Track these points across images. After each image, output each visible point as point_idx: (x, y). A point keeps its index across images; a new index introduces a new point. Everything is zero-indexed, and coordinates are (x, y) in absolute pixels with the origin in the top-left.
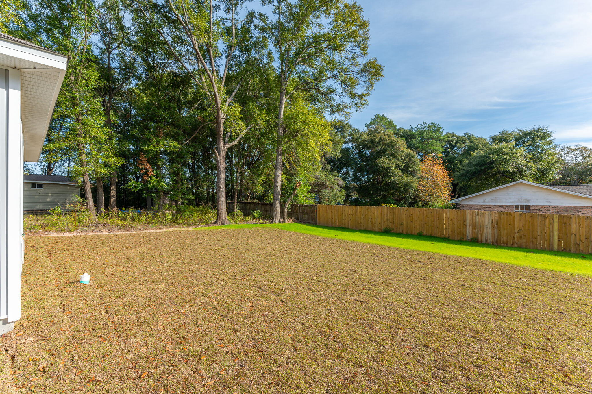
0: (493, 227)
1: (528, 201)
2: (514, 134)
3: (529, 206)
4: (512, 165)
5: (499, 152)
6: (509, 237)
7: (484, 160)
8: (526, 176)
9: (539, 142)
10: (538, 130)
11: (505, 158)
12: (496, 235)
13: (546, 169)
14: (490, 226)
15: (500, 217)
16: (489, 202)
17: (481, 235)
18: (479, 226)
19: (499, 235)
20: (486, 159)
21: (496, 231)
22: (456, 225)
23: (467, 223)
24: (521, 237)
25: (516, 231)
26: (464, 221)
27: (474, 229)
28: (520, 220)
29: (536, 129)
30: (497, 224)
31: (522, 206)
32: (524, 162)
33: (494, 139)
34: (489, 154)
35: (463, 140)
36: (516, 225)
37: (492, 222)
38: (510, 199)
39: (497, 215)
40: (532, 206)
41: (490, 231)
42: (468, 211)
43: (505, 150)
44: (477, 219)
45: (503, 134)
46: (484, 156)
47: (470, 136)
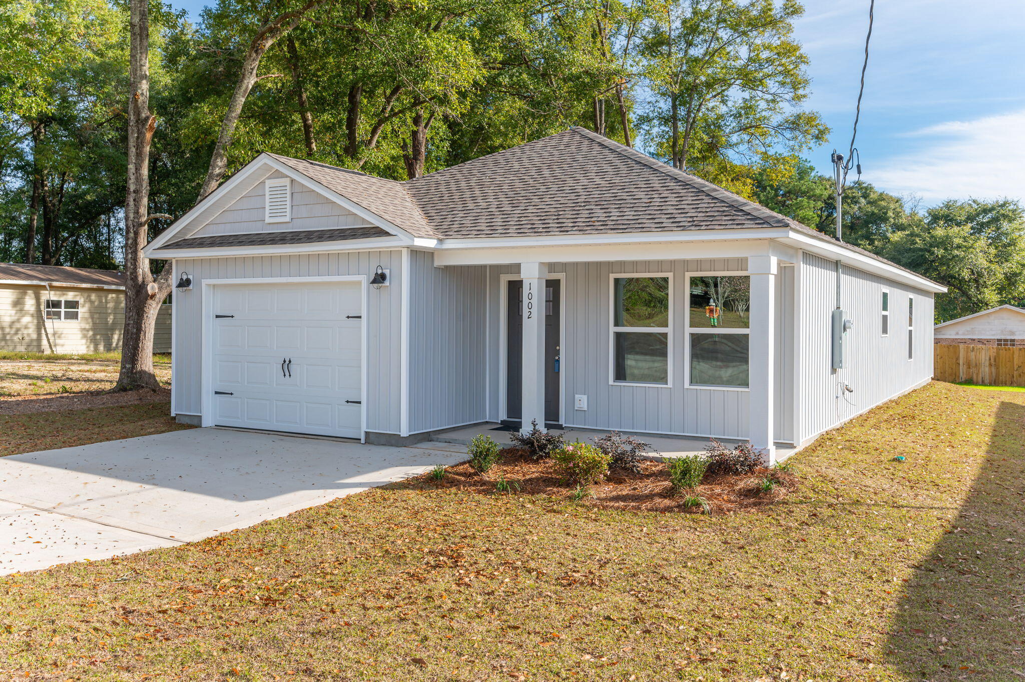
0: (990, 365)
1: (1013, 333)
2: (967, 208)
3: (1013, 340)
4: (967, 269)
5: (944, 243)
6: (1008, 375)
7: (922, 256)
8: (987, 287)
9: (1005, 225)
10: (1003, 205)
11: (957, 256)
12: (994, 374)
13: (1015, 275)
14: (987, 363)
15: (998, 353)
16: (964, 334)
17: (977, 374)
18: (974, 364)
19: (998, 374)
20: (927, 255)
21: (993, 370)
22: (947, 365)
23: (961, 363)
24: (1020, 375)
25: (1015, 369)
26: (958, 359)
27: (969, 368)
28: (1019, 356)
29: (1001, 202)
30: (995, 361)
31: (1006, 340)
32: (985, 264)
33: (935, 217)
34: (931, 246)
35: (854, 197)
36: (1016, 361)
37: (990, 359)
38: (991, 330)
39: (995, 351)
40: (1018, 341)
41: (987, 369)
42: (961, 346)
43: (957, 241)
44: (972, 355)
45: (948, 206)
46: (921, 250)
47: (866, 188)
